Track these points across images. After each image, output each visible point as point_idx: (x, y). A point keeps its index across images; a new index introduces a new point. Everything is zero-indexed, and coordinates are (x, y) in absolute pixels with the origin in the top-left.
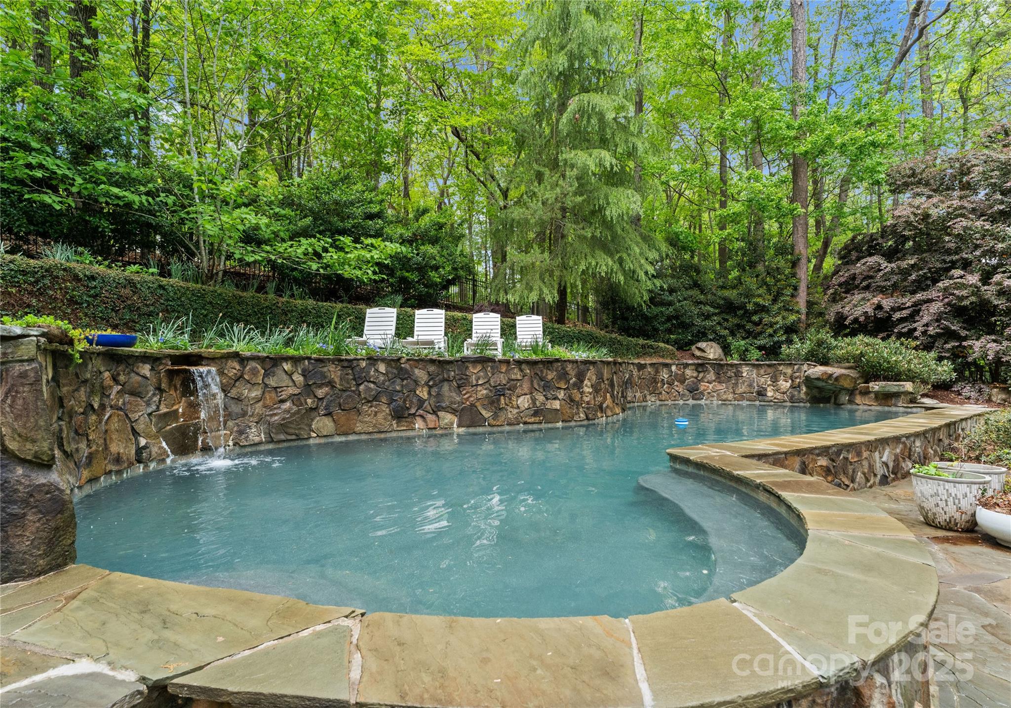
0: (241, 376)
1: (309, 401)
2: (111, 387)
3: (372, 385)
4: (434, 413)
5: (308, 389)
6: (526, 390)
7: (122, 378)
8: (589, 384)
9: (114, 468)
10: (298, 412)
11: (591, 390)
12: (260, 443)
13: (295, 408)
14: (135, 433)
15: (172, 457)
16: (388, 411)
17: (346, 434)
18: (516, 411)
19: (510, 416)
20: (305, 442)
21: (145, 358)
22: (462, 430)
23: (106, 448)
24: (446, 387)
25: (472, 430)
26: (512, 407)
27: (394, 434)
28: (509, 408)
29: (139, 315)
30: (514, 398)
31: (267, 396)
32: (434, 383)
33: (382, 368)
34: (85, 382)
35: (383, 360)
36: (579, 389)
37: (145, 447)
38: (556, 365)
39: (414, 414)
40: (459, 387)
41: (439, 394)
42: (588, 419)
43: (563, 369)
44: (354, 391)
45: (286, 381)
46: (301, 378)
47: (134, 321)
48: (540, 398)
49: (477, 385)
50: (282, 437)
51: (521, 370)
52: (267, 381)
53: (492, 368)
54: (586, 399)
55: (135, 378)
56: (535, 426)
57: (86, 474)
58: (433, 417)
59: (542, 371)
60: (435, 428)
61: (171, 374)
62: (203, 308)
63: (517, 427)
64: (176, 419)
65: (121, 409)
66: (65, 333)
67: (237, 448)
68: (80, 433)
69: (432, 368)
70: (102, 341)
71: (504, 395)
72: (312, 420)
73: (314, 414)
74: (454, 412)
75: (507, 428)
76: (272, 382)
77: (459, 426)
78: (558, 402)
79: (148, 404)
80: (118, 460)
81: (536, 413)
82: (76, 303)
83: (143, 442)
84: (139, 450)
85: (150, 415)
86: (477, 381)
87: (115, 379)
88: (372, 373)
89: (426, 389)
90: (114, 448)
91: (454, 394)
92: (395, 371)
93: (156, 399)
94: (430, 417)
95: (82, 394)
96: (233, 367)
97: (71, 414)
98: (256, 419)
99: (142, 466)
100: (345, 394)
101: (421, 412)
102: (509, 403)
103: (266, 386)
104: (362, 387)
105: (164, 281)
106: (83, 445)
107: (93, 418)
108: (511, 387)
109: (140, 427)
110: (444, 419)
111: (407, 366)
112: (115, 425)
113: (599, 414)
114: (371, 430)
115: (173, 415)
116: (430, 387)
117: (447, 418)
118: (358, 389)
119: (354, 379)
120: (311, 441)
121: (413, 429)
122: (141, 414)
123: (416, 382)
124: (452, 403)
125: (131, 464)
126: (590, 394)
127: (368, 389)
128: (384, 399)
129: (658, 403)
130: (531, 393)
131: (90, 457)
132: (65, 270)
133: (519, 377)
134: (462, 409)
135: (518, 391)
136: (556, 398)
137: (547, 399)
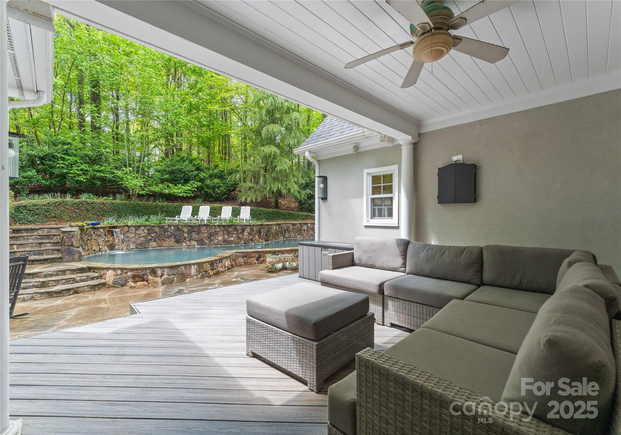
0: (128, 231)
1: (149, 237)
2: (93, 235)
3: (169, 233)
4: (189, 241)
5: (149, 234)
6: (221, 234)
7: (96, 233)
8: (247, 232)
9: (94, 252)
10: (145, 240)
11: (247, 234)
12: (134, 248)
13: (144, 239)
14: (99, 245)
15: (108, 251)
16: (174, 240)
17: (160, 247)
18: (217, 241)
19: (215, 242)
20: (147, 249)
21: (101, 228)
22: (198, 246)
23: (92, 248)
24: (194, 233)
25: (202, 246)
26: (216, 240)
27: (176, 247)
28: (215, 240)
29: (106, 212)
30: (217, 237)
31: (136, 236)
32: (190, 232)
33: (173, 228)
34: (87, 234)
35: (173, 226)
36: (242, 234)
37: (101, 248)
38: (232, 227)
39: (183, 241)
40: (198, 233)
41: (191, 236)
42: (245, 243)
43: (236, 227)
44: (163, 235)
45: (142, 232)
46: (147, 231)
47: (104, 214)
48: (226, 237)
49: (204, 233)
50: (140, 247)
51: (220, 228)
52: (136, 232)
53: (209, 227)
54: (245, 237)
55: (99, 232)
56: (224, 246)
57: (87, 253)
58: (189, 242)
59: (227, 228)
60: (189, 246)
61: (108, 231)
62: (126, 208)
63: (217, 246)
64: (110, 242)
65: (95, 239)
66: (83, 225)
67: (127, 250)
68: (86, 244)
69: (189, 228)
70: (92, 224)
71: (213, 236)
72: (150, 243)
73: (150, 241)
74: (196, 241)
75: (214, 246)
76: (138, 232)
77: (197, 245)
78: (233, 238)
79: (102, 238)
80: (94, 251)
81: (224, 242)
82: (88, 210)
83: (101, 247)
84: (100, 249)
85: (103, 241)
86: (204, 231)
87: (94, 233)
88: (169, 229)
89: (187, 234)
90: (94, 248)
91: (196, 236)
92: (177, 229)
93: (104, 237)
94: (188, 242)
95: (86, 237)
96: (126, 229)
97: (84, 241)
98: (132, 242)
99: (100, 253)
100: (160, 236)
101: (185, 241)
102: (215, 238)
103: (136, 233)
104: (166, 234)
105: (114, 201)
106: (87, 247)
107: (89, 241)
108: (216, 233)
109: (100, 244)
110: (192, 243)
111: (181, 227)
112: (94, 243)
113: (250, 242)
114: (168, 246)
115: (109, 241)
116: (188, 233)
117: (193, 242)
118: (164, 234)
119: (164, 231)
120: (149, 248)
121: (182, 246)
122: (100, 240)
123: (184, 232)
124: (195, 238)
125: (97, 252)
126: (247, 235)
127: (168, 234)
128: (173, 237)
129: (302, 238)
130: (223, 235)
131: (88, 250)
132: (85, 202)
133: (219, 230)
134: (199, 240)
135: (219, 235)
136: (232, 237)
137: (229, 237)
